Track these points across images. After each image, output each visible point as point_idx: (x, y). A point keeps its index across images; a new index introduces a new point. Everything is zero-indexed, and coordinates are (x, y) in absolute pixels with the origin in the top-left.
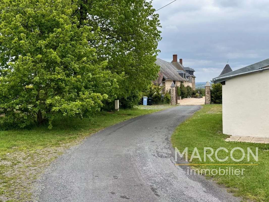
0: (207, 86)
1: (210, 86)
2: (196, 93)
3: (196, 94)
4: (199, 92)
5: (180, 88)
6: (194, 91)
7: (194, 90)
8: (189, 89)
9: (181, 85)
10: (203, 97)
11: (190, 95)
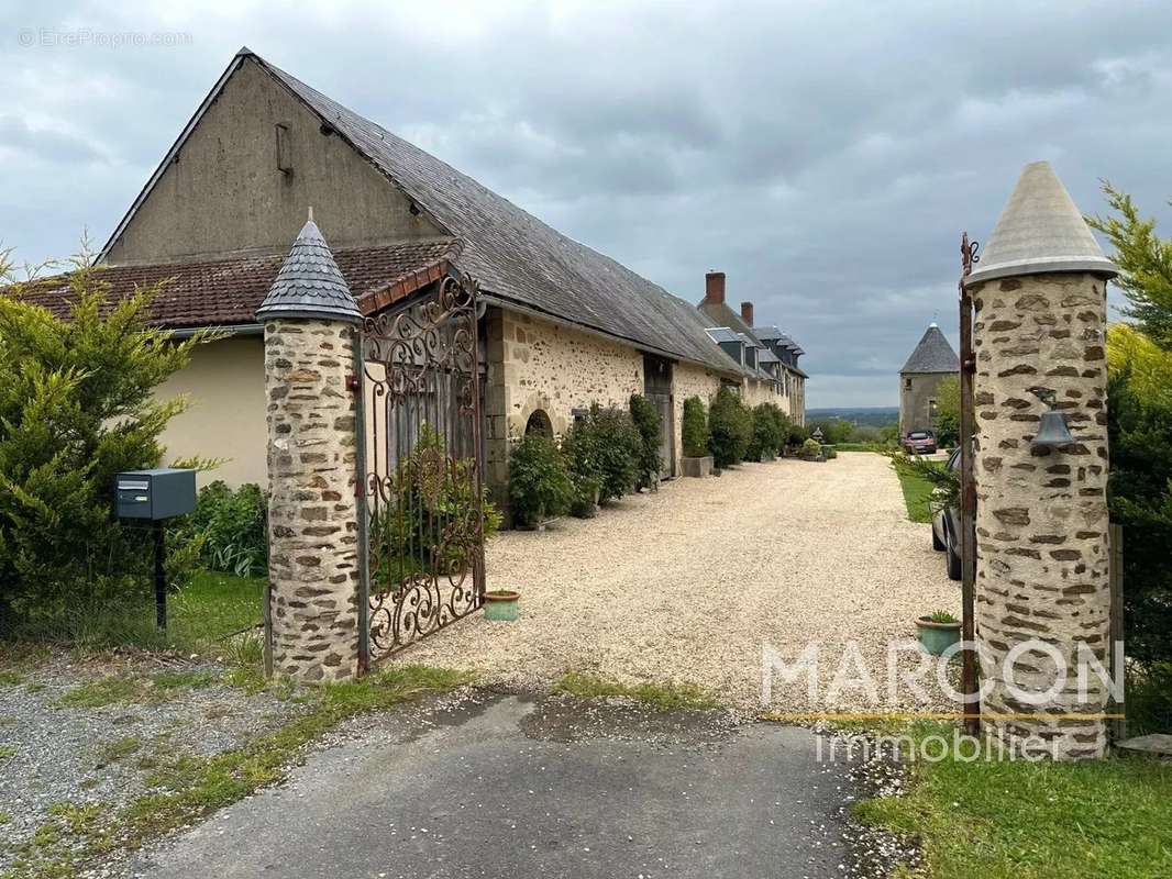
0: (1010, 281)
1: (1103, 276)
2: (806, 439)
3: (806, 442)
4: (818, 432)
5: (713, 408)
6: (796, 428)
7: (797, 423)
8: (770, 416)
9: (722, 394)
10: (839, 453)
11: (773, 447)
